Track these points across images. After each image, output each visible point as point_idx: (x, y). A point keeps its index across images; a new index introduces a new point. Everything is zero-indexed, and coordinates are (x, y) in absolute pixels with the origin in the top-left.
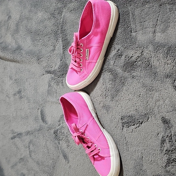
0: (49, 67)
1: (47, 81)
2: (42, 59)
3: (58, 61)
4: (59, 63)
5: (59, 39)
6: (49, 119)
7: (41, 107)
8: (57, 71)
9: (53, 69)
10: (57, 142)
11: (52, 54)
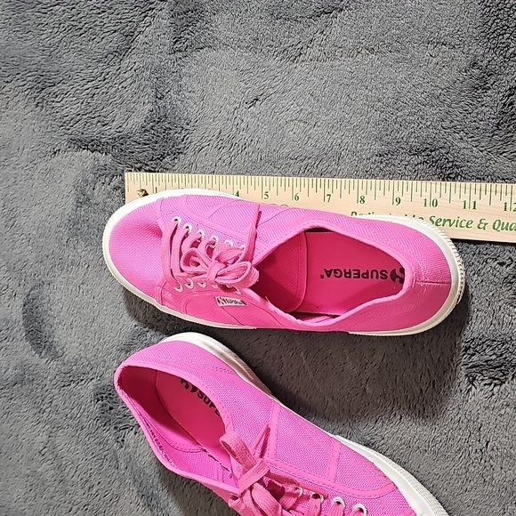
0: (96, 120)
1: (71, 181)
2: (64, 87)
3: (142, 100)
4: (149, 107)
5: (159, 7)
6: (68, 339)
7: (29, 286)
8: (135, 138)
9: (111, 131)
10: (109, 435)
11: (113, 70)
